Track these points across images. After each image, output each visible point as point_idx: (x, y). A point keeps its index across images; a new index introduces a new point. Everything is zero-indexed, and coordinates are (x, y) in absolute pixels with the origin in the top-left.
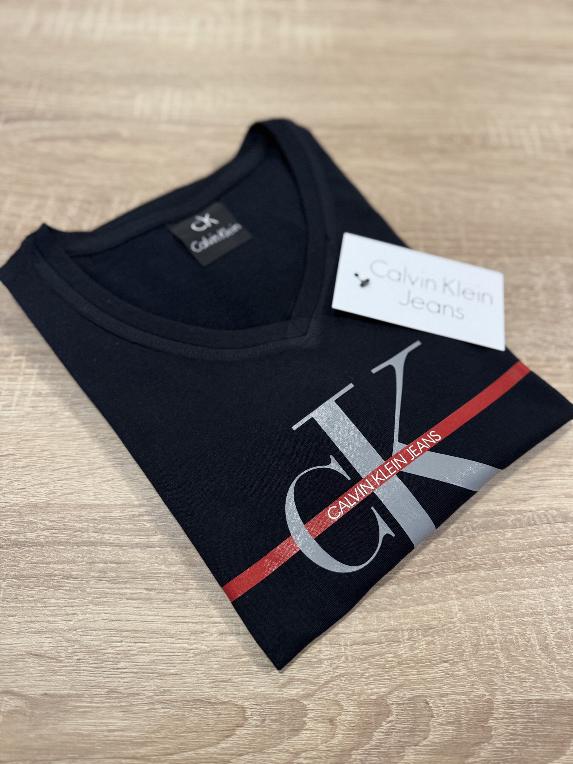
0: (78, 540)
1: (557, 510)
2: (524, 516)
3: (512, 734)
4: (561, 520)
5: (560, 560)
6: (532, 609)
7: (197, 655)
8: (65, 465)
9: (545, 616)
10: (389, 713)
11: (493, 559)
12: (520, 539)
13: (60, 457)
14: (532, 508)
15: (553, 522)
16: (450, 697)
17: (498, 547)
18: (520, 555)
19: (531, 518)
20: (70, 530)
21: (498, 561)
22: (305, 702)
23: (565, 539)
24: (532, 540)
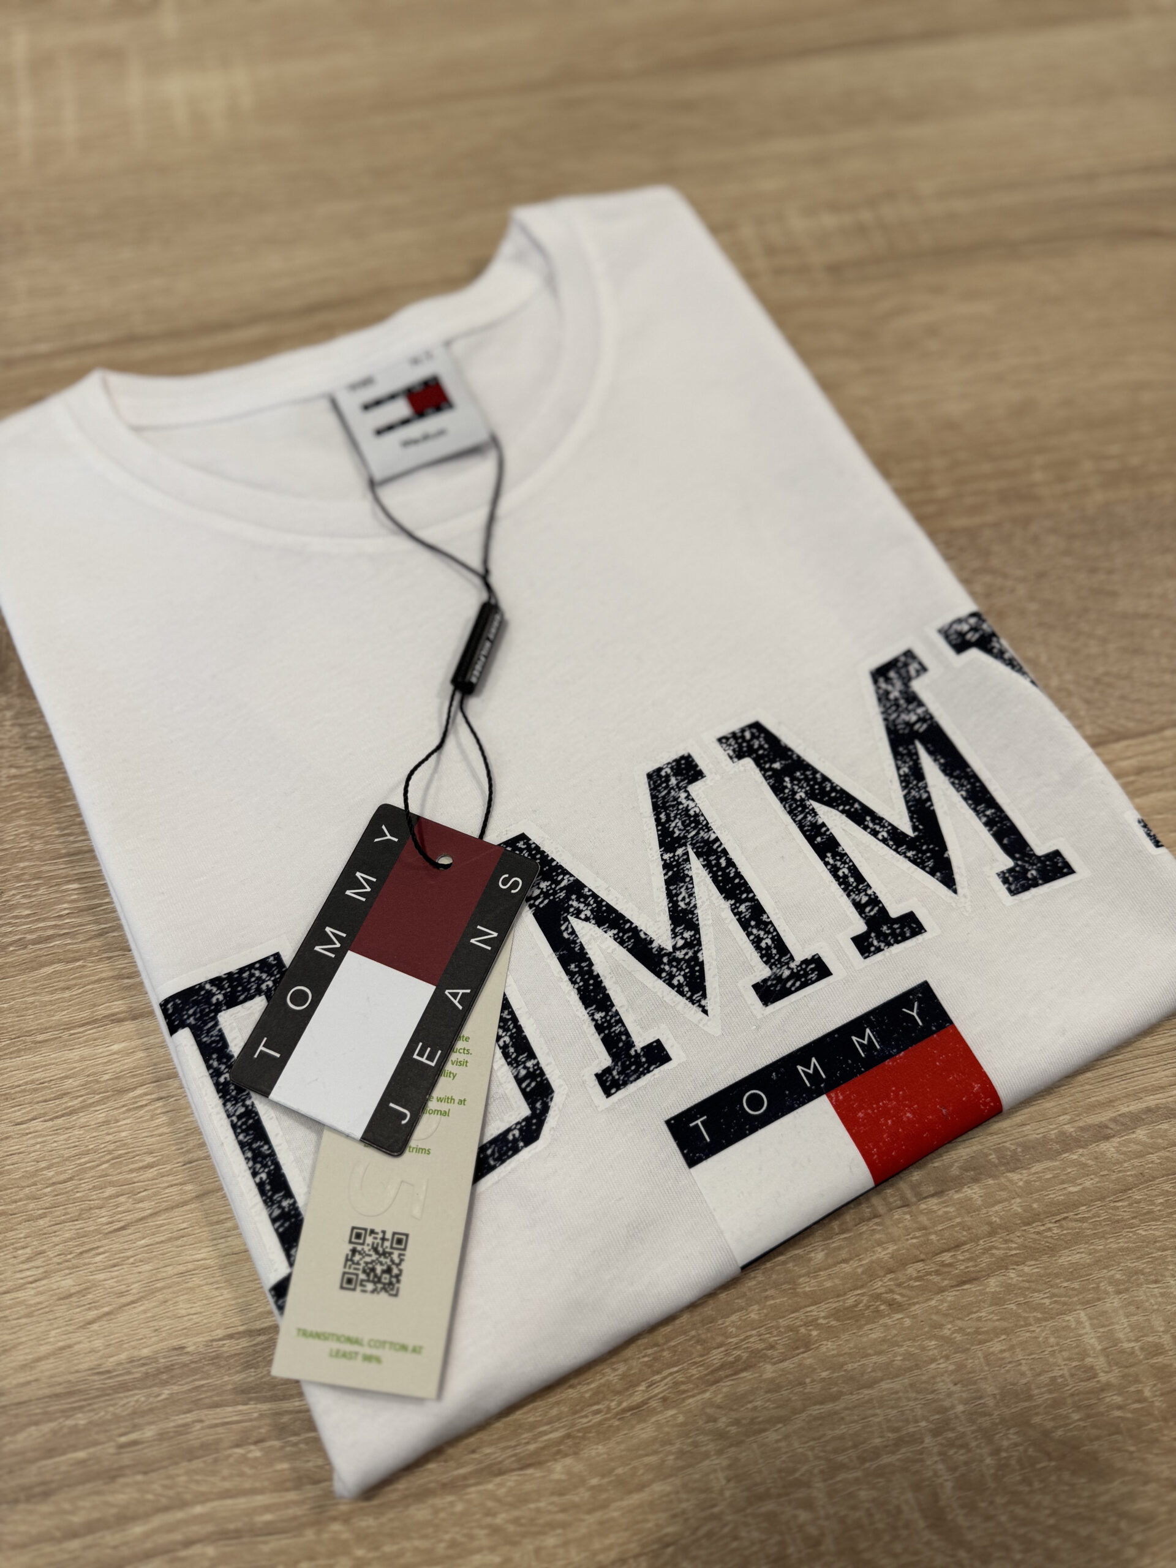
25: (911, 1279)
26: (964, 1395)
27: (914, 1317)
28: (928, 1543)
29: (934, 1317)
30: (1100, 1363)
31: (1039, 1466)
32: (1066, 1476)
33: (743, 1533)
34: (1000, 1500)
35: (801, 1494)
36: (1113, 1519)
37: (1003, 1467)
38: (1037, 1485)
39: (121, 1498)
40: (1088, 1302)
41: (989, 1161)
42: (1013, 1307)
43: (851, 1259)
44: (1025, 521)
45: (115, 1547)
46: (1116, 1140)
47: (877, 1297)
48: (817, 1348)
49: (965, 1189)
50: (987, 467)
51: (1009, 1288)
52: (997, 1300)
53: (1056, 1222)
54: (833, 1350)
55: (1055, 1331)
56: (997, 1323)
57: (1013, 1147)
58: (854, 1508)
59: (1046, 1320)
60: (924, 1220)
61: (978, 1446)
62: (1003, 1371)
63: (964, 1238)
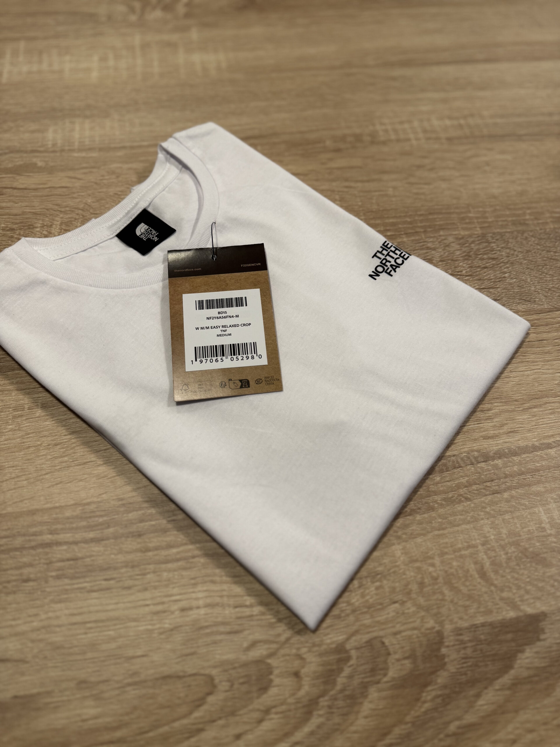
0: (33, 544)
1: (477, 451)
2: (449, 461)
3: (463, 658)
4: (482, 460)
5: (486, 495)
6: (467, 542)
7: (161, 634)
8: (13, 475)
9: (480, 547)
10: (349, 658)
11: (426, 503)
12: (448, 481)
13: (7, 469)
14: (455, 453)
15: (475, 463)
16: (404, 634)
17: (429, 491)
18: (450, 496)
19: (455, 461)
20: (24, 535)
21: (431, 504)
22: (269, 661)
23: (488, 476)
24: (459, 481)
25: (474, 490)
26: (495, 533)
27: (475, 504)
28: (479, 583)
29: (483, 505)
30: (547, 526)
31: (523, 560)
32: (534, 564)
33: (408, 573)
34: (508, 571)
35: (430, 561)
36: (552, 582)
37: (509, 559)
38: (522, 567)
39: (168, 539)
40: (543, 505)
41: (505, 452)
42: (514, 504)
43: (451, 481)
44: (523, 232)
45: (166, 556)
46: (555, 449)
47: (461, 495)
48: (437, 511)
49: (495, 461)
50: (508, 213)
51: (512, 497)
52: (508, 501)
53: (531, 475)
54: (443, 512)
55: (530, 513)
56: (508, 509)
57: (514, 448)
58: (451, 568)
59: (526, 509)
60: (479, 470)
61: (499, 551)
62: (510, 526)
63: (495, 478)
